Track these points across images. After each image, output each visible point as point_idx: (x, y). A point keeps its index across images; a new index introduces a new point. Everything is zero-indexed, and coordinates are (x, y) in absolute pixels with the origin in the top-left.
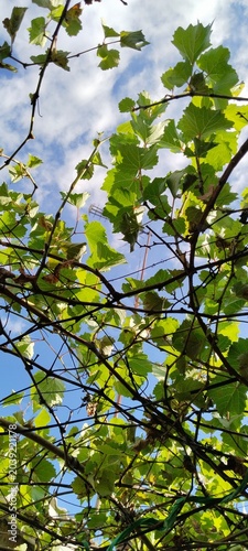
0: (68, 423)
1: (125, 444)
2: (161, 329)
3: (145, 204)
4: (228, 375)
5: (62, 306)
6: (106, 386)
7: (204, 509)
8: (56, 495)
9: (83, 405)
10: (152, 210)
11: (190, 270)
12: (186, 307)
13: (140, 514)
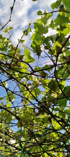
0: (17, 107)
1: (32, 113)
2: (45, 82)
3: (44, 44)
4: (63, 96)
5: (16, 73)
6: (28, 97)
7: (52, 132)
8: (12, 126)
9: (21, 102)
10: (45, 46)
11: (55, 65)
12: (53, 76)
13: (34, 132)
